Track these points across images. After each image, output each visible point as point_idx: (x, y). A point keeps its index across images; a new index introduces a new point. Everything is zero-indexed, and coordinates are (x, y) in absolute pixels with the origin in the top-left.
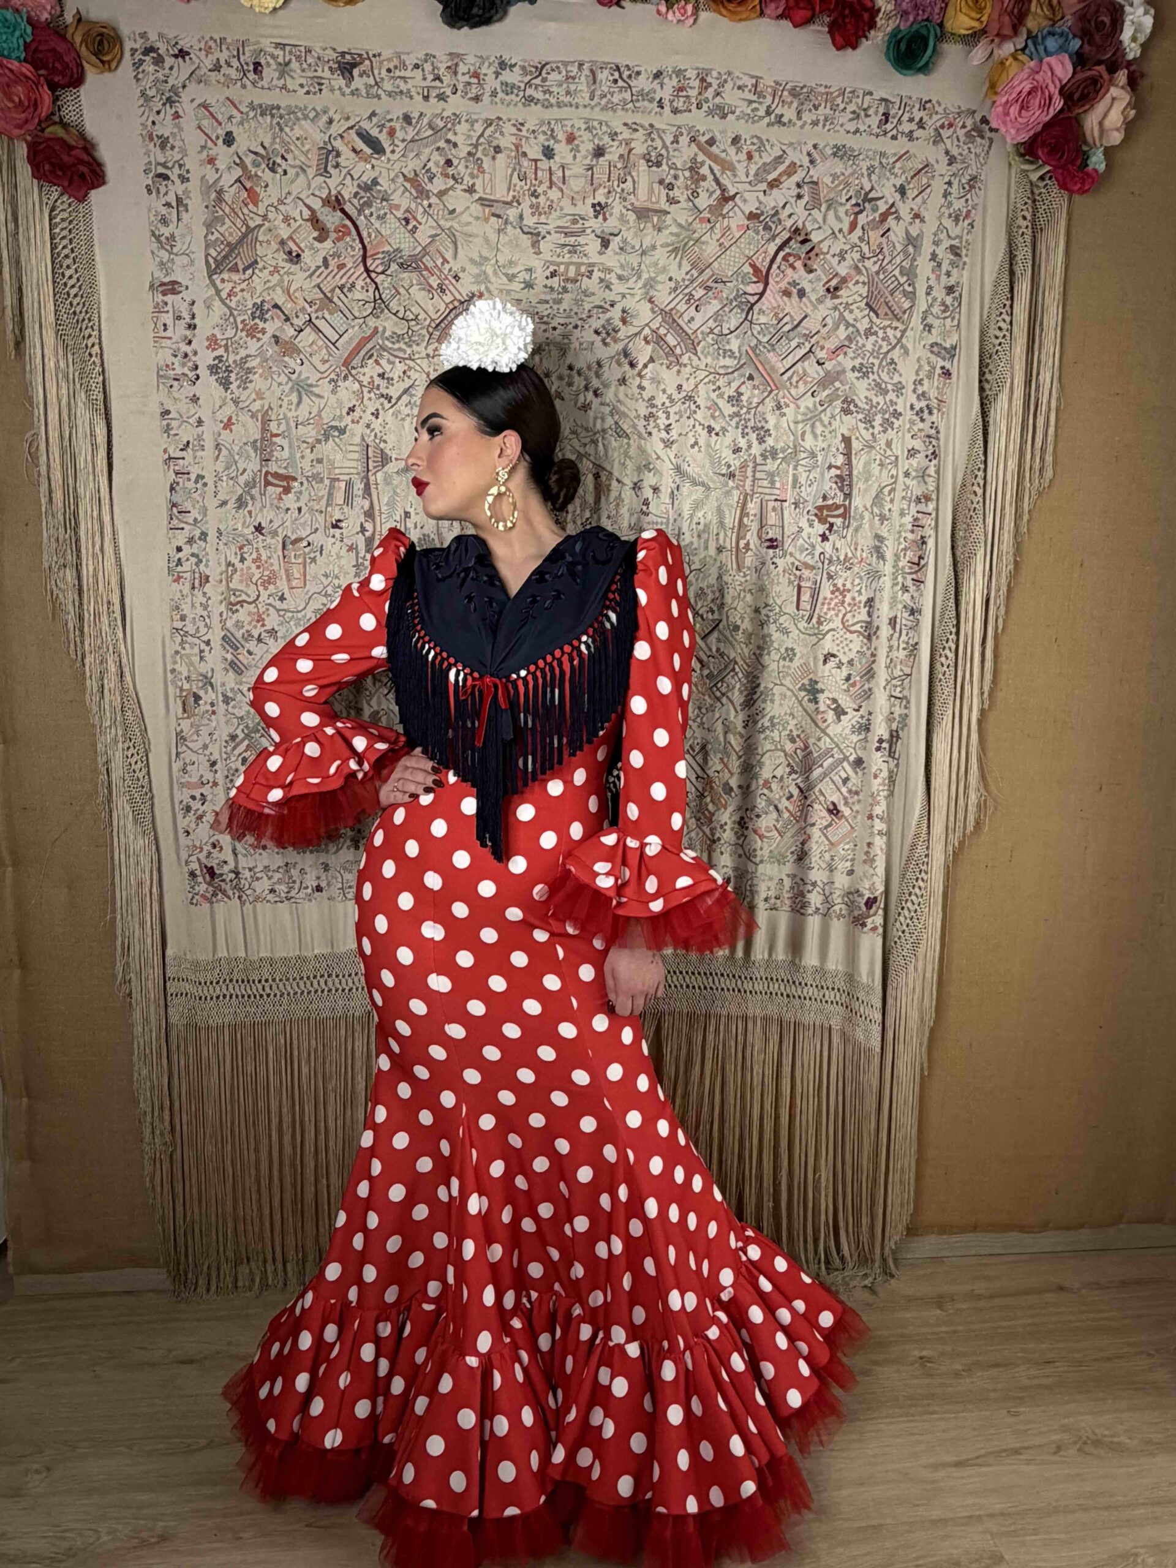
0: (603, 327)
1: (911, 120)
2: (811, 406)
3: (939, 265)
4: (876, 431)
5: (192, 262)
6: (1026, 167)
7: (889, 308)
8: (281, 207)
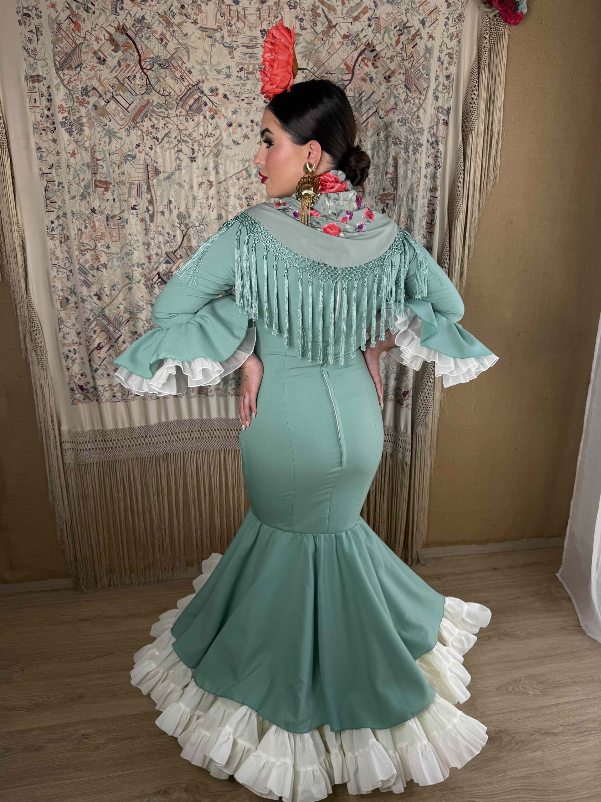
2: (376, 141)
3: (442, 63)
4: (410, 154)
5: (47, 64)
6: (487, 10)
7: (417, 87)
8: (93, 33)
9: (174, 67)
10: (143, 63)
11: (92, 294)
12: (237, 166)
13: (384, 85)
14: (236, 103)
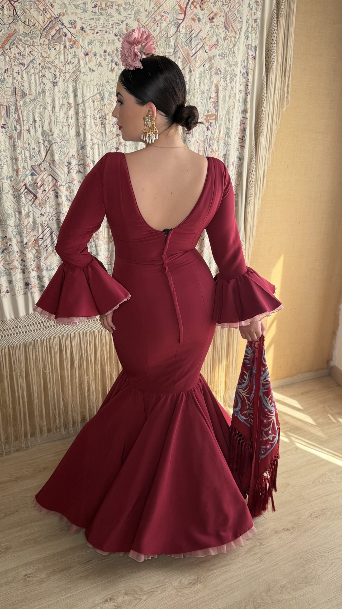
0: (118, 32)
2: (203, 71)
3: (251, 9)
4: (228, 83)
7: (233, 28)
12: (92, 90)
13: (209, 24)
14: (91, 34)
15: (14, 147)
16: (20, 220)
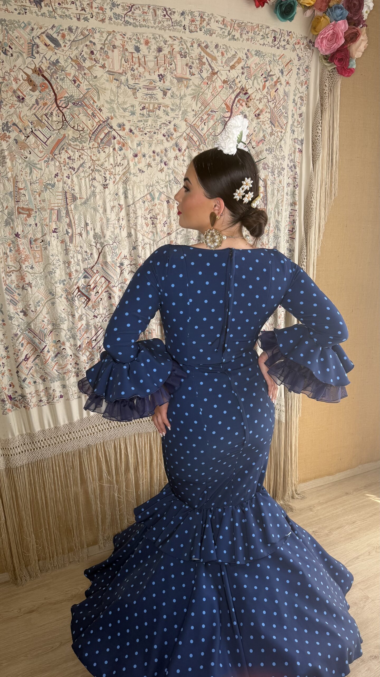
0: (166, 132)
1: (284, 40)
3: (296, 104)
4: (276, 176)
7: (279, 123)
8: (12, 73)
9: (86, 105)
10: (58, 102)
11: (19, 310)
12: (143, 191)
14: (139, 136)
15: (67, 251)
16: (73, 324)
